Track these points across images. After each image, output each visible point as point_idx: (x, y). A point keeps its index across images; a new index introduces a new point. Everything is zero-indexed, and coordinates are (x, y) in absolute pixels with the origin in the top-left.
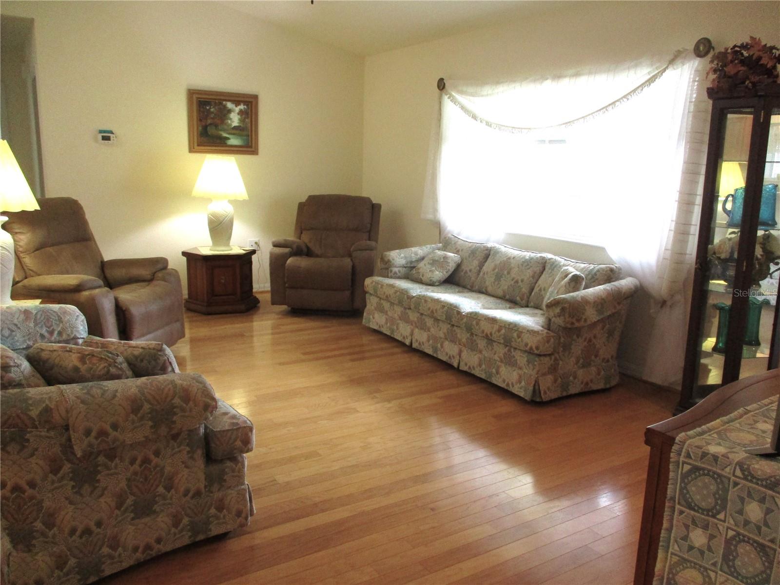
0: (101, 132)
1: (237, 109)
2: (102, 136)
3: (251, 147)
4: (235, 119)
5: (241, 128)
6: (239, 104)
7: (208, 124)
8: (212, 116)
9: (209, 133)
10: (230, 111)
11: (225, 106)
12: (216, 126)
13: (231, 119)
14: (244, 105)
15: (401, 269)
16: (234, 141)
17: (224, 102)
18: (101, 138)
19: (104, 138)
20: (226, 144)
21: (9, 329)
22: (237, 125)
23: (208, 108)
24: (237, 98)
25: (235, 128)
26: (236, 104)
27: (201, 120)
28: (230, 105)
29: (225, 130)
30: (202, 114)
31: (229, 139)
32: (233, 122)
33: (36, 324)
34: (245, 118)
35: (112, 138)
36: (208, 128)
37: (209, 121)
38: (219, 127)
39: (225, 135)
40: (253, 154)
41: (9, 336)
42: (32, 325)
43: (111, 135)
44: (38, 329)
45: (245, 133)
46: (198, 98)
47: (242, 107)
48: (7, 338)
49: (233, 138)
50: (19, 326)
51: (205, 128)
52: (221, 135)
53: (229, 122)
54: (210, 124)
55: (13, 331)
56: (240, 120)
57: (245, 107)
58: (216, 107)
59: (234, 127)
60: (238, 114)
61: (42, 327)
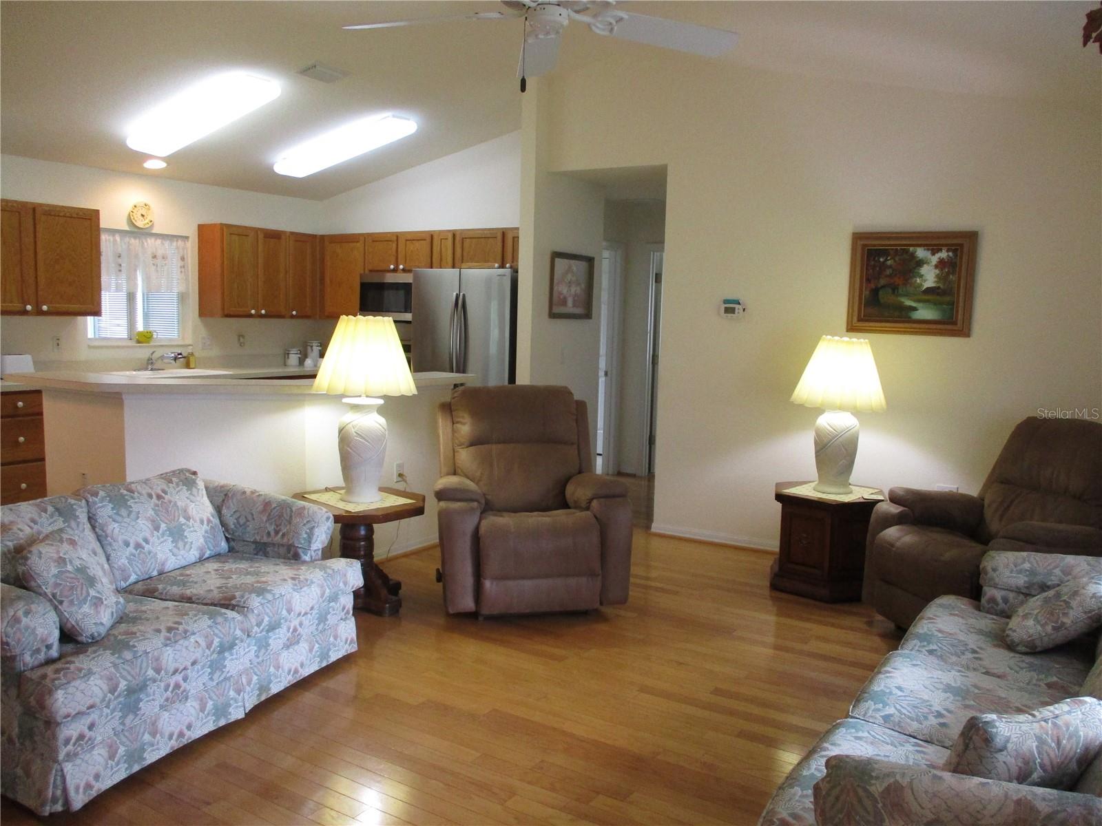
0: (726, 302)
1: (935, 259)
2: (726, 308)
3: (955, 323)
4: (929, 276)
5: (940, 291)
6: (940, 250)
7: (879, 286)
8: (888, 272)
9: (882, 301)
10: (920, 263)
11: (913, 255)
12: (894, 289)
13: (921, 276)
14: (948, 251)
15: (1011, 595)
16: (925, 313)
17: (911, 249)
18: (723, 311)
19: (727, 310)
20: (910, 317)
21: (246, 517)
22: (933, 285)
23: (881, 260)
24: (933, 241)
25: (929, 291)
26: (932, 250)
27: (868, 280)
28: (921, 253)
29: (907, 295)
30: (871, 271)
31: (915, 309)
32: (925, 281)
33: (268, 519)
34: (948, 273)
35: (737, 311)
36: (881, 293)
37: (882, 282)
38: (900, 291)
39: (908, 303)
40: (959, 335)
41: (243, 525)
42: (265, 519)
43: (737, 306)
44: (268, 525)
45: (947, 299)
46: (864, 246)
47: (943, 254)
48: (241, 526)
49: (923, 308)
50: (255, 517)
51: (875, 292)
52: (904, 302)
53: (918, 280)
54: (883, 287)
55: (248, 521)
56: (937, 276)
57: (951, 254)
58: (897, 259)
59: (928, 288)
60: (936, 267)
61: (271, 524)
